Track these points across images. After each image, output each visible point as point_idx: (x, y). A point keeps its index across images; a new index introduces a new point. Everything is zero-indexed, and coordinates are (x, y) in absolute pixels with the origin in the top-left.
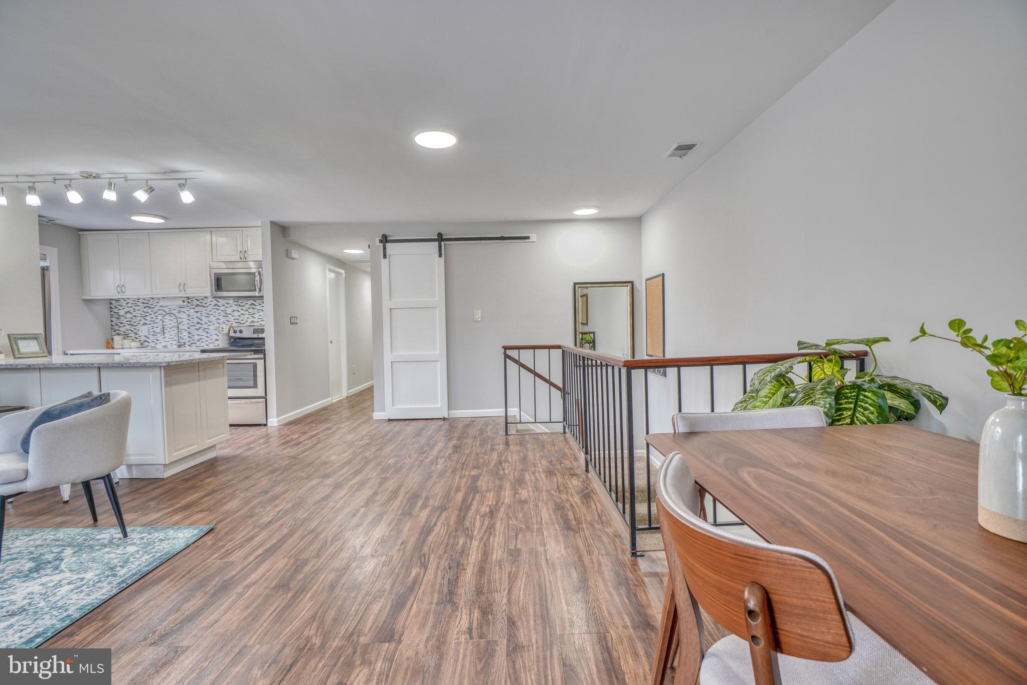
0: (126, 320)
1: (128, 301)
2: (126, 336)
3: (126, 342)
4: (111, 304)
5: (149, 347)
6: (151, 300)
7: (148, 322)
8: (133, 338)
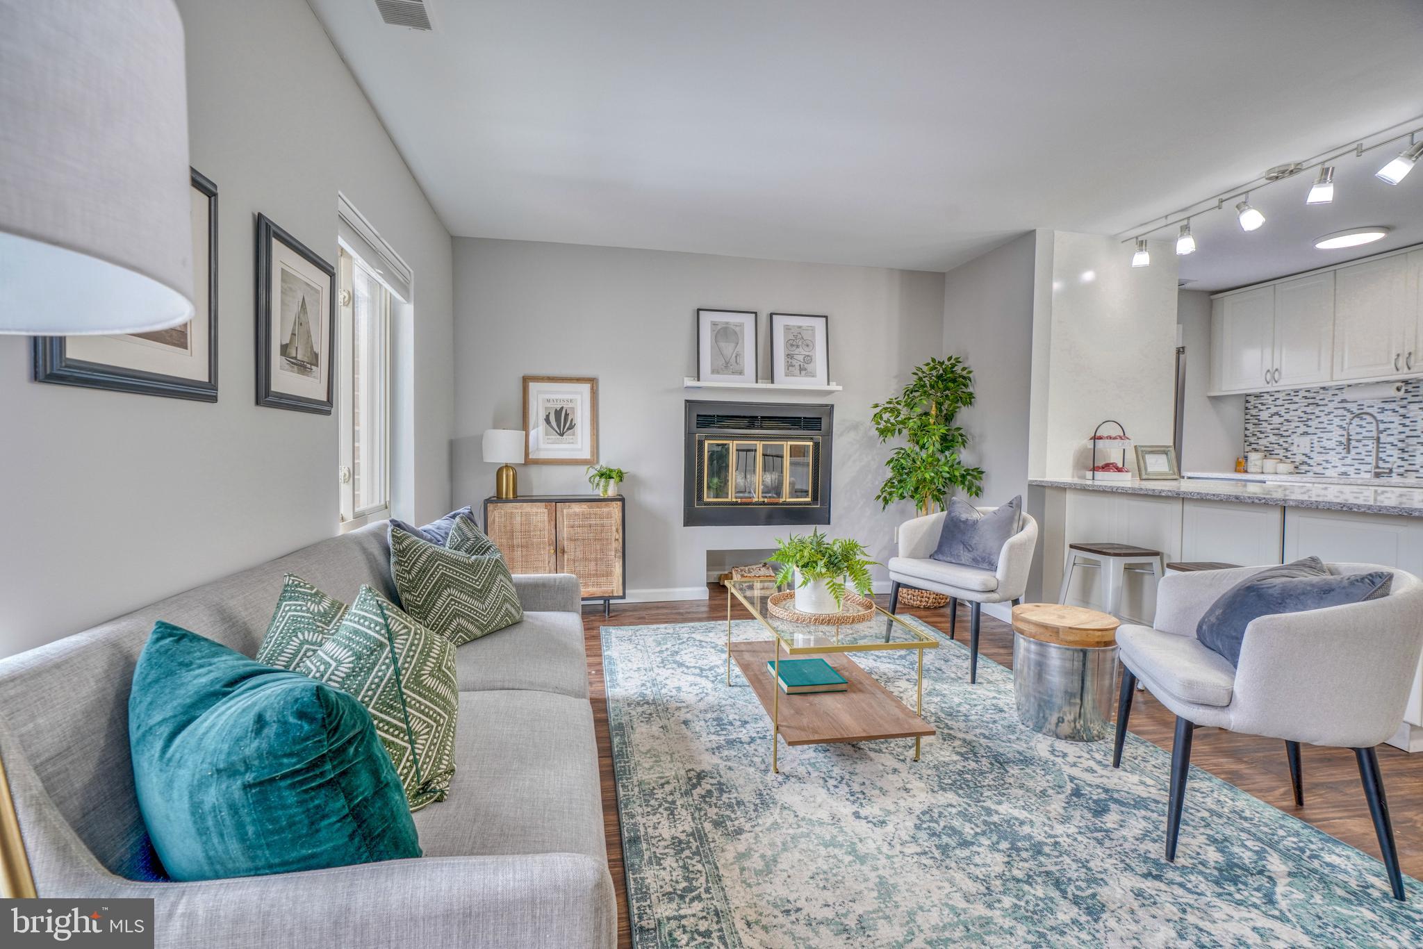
0: (1271, 427)
1: (1277, 395)
2: (1269, 453)
3: (1270, 464)
4: (1247, 402)
5: (1311, 474)
6: (1321, 391)
7: (1310, 430)
8: (1280, 457)
